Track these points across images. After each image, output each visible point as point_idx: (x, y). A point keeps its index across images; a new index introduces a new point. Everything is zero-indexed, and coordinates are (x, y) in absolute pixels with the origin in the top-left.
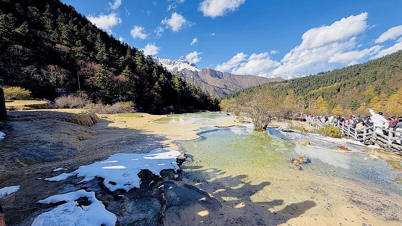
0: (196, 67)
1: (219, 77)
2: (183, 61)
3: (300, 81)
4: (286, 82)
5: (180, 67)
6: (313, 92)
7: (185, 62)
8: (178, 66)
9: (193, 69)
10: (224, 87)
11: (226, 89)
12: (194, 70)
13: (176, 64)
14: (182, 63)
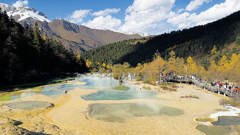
0: (46, 17)
1: (74, 30)
2: (27, 8)
5: (23, 15)
6: (169, 49)
7: (30, 9)
8: (21, 14)
9: (42, 19)
10: (81, 42)
11: (84, 44)
12: (42, 21)
13: (18, 11)
14: (26, 10)
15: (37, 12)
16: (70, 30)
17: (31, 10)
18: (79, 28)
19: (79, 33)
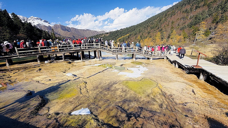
1: (68, 31)
3: (114, 33)
4: (107, 33)
6: (120, 38)
8: (32, 22)
12: (47, 26)
13: (30, 20)
14: (35, 20)
15: (43, 20)
16: (65, 30)
17: (39, 19)
18: (70, 29)
19: (71, 32)
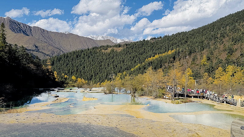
1: (25, 33)
3: (135, 46)
4: (119, 46)
6: (150, 59)
11: (38, 51)
16: (19, 32)
18: (31, 30)
19: (30, 37)
